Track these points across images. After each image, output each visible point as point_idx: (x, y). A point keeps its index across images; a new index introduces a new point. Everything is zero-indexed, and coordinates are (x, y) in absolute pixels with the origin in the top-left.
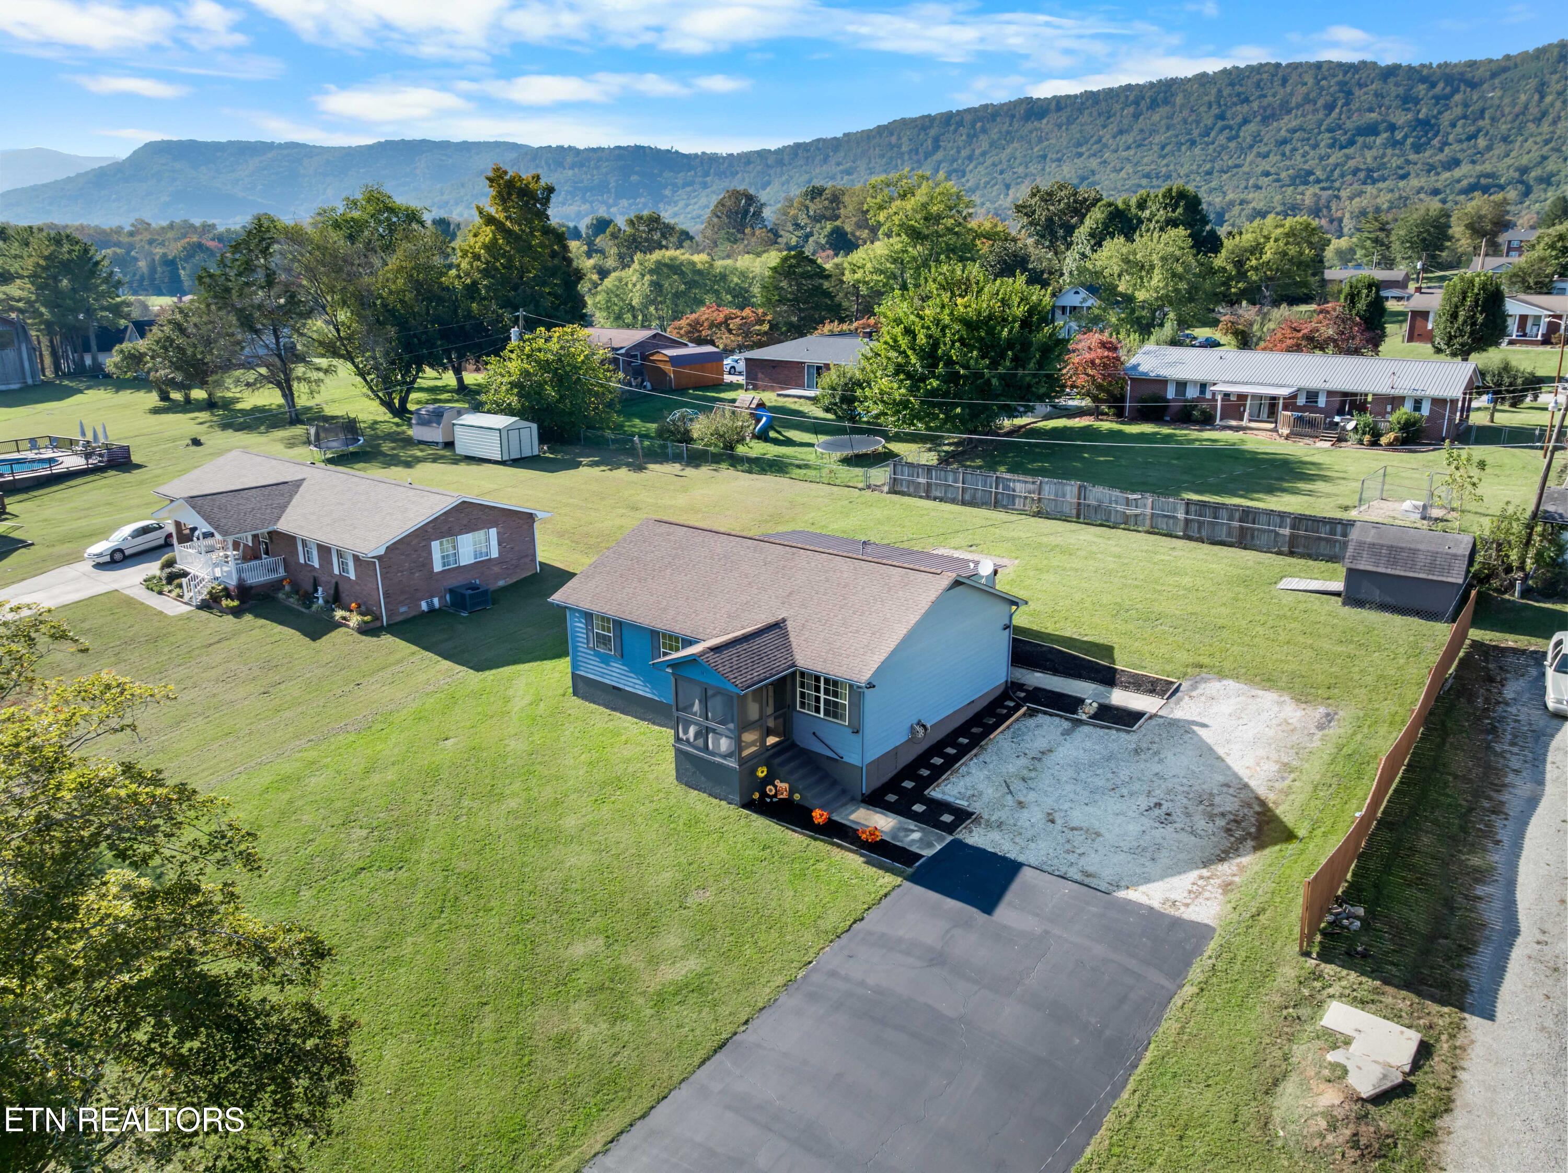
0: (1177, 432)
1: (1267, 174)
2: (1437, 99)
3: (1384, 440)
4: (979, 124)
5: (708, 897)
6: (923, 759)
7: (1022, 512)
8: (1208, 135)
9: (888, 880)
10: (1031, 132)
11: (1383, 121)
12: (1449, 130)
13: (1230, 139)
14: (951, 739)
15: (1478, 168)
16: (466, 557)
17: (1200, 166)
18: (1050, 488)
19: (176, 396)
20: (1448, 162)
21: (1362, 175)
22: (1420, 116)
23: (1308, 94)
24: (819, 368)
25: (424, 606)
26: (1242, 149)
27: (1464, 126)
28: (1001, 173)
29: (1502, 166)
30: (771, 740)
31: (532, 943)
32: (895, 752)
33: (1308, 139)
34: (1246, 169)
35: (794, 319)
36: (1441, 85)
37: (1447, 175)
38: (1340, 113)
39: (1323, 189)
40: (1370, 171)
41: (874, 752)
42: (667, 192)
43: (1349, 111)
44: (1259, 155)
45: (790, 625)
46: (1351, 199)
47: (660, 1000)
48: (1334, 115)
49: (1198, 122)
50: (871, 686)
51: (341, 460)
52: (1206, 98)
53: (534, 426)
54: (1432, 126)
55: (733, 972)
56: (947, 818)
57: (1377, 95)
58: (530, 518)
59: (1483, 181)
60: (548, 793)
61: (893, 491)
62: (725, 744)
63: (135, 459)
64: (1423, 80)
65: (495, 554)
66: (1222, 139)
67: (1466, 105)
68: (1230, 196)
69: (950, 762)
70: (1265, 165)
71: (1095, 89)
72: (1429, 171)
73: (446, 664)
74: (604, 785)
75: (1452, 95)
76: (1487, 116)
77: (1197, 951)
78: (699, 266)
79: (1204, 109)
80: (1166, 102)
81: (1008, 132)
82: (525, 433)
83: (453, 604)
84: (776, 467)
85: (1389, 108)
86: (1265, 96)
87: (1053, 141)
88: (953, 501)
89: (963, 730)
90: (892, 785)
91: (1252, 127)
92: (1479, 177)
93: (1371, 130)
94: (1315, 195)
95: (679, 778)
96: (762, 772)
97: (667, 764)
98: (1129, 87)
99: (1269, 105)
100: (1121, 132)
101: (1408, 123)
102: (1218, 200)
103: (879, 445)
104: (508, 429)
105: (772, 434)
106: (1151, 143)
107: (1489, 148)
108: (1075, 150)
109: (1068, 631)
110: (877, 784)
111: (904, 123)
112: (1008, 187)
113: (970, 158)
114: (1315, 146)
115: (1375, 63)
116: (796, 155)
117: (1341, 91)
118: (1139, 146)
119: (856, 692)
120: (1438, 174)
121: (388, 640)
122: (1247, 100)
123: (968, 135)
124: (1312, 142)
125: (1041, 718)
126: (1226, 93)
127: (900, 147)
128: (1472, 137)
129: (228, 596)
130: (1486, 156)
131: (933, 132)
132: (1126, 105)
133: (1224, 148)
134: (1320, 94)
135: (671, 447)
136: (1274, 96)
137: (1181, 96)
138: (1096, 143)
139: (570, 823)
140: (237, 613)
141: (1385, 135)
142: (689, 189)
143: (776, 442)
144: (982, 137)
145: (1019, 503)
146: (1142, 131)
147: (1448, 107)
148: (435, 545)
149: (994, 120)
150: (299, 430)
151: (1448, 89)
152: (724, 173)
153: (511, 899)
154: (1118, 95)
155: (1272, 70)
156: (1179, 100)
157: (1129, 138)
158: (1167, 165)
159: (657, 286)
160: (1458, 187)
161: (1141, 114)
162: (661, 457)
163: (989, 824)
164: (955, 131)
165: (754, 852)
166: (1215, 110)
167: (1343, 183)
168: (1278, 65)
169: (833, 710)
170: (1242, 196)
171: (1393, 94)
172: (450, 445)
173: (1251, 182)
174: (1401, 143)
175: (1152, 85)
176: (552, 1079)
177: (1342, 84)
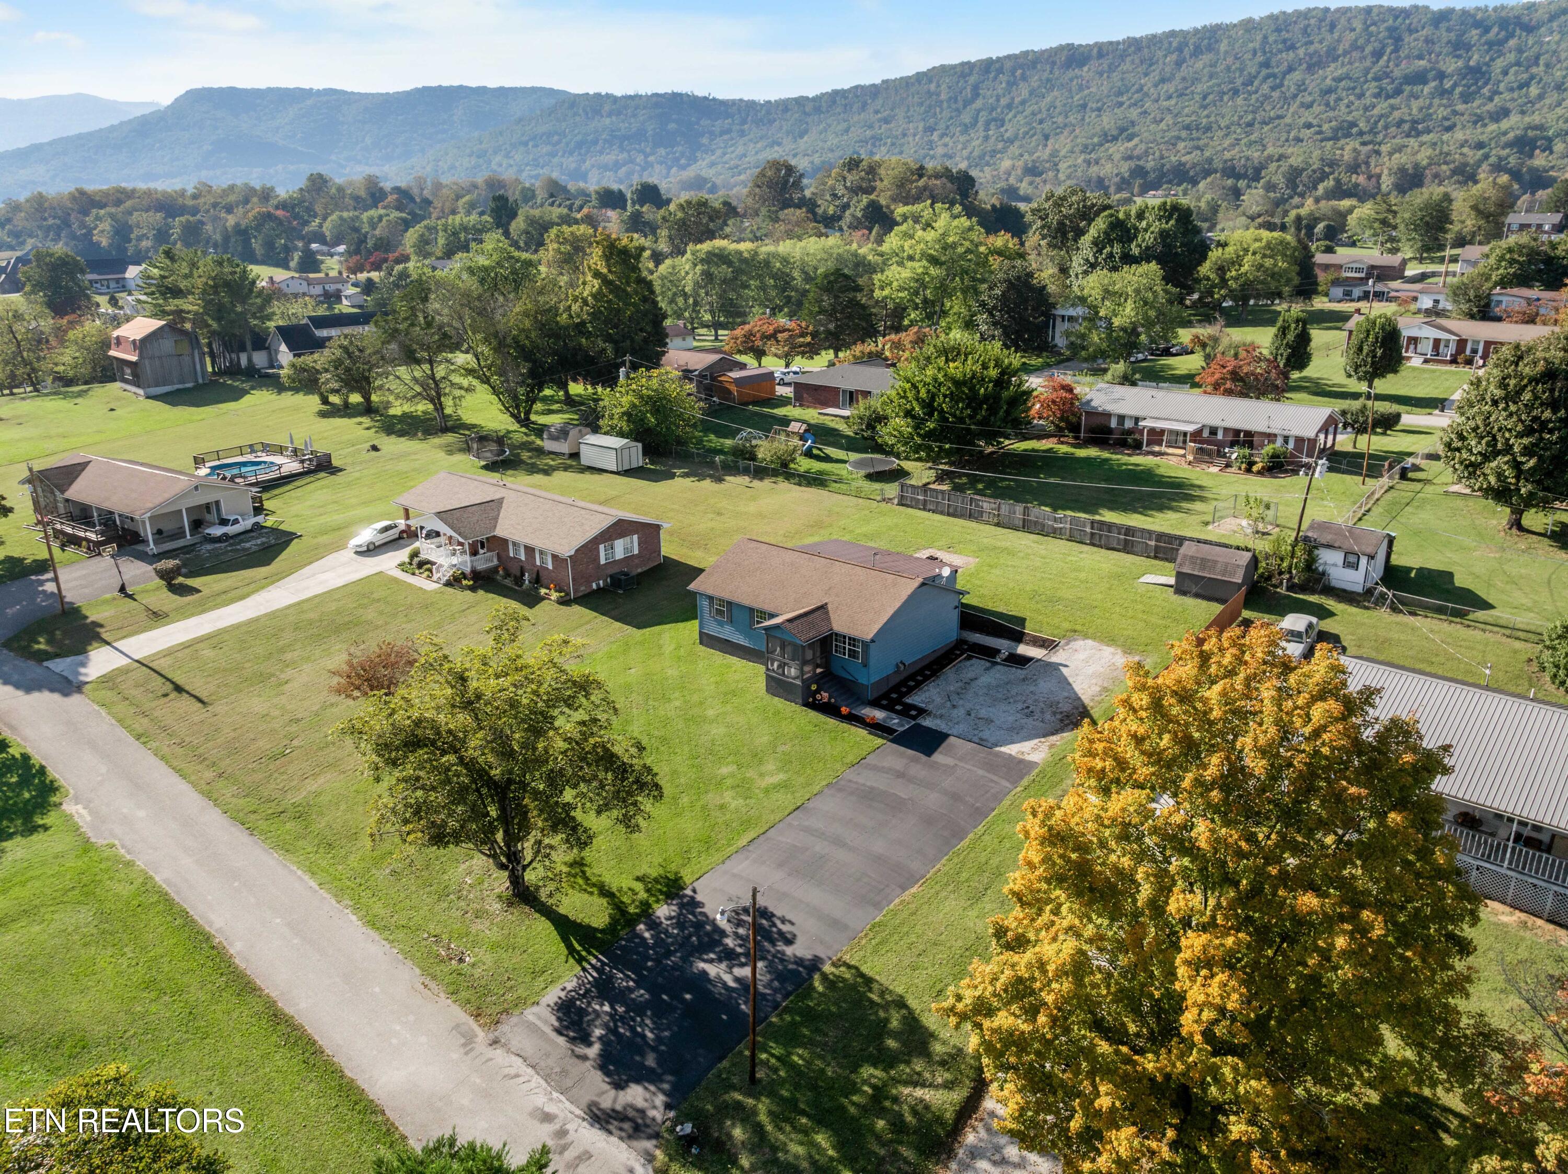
0: (1114, 457)
1: (1309, 126)
2: (1490, 44)
3: (1255, 468)
4: (1019, 72)
5: (787, 748)
6: (903, 683)
7: (988, 523)
8: (1252, 84)
9: (880, 741)
10: (1071, 80)
11: (1432, 69)
12: (1500, 77)
13: (1273, 89)
14: (920, 671)
15: (1527, 119)
16: (619, 554)
17: (1241, 117)
18: (1006, 506)
19: (335, 399)
20: (1497, 113)
21: (1406, 127)
22: (1472, 63)
23: (1356, 40)
24: (851, 393)
25: (594, 586)
26: (1286, 99)
27: (1516, 73)
28: (1041, 122)
29: (1551, 117)
30: (819, 670)
31: (700, 768)
32: (887, 678)
33: (1354, 88)
34: (1288, 120)
35: (832, 326)
36: (1495, 29)
37: (1493, 127)
38: (1389, 60)
39: (1364, 144)
40: (1415, 122)
41: (874, 679)
42: (705, 140)
43: (1398, 58)
44: (1302, 105)
45: (830, 607)
46: (1391, 154)
47: (767, 791)
48: (1382, 62)
49: (1241, 70)
50: (873, 641)
51: (492, 467)
52: (1251, 45)
53: (640, 445)
54: (1483, 74)
55: (802, 780)
56: (913, 713)
57: (1427, 41)
58: (658, 527)
59: (1530, 133)
60: (696, 698)
61: (901, 504)
62: (793, 672)
63: (335, 462)
64: (1477, 24)
65: (636, 552)
66: (1265, 88)
67: (1520, 51)
68: (1270, 150)
69: (918, 684)
70: (1308, 116)
71: (1138, 35)
72: (1475, 123)
73: (618, 625)
74: (726, 694)
75: (1506, 40)
76: (1541, 62)
77: (1028, 773)
78: (746, 255)
79: (1248, 56)
80: (1210, 49)
81: (1048, 80)
82: (634, 450)
83: (612, 584)
84: (816, 481)
85: (1438, 55)
86: (1312, 43)
87: (1093, 90)
88: (942, 513)
89: (928, 667)
90: (886, 696)
91: (1297, 76)
92: (1526, 129)
93: (1420, 78)
94: (1355, 150)
95: (768, 691)
96: (814, 687)
97: (761, 683)
98: (1173, 33)
99: (1316, 52)
100: (1163, 80)
101: (1459, 71)
102: (1256, 155)
103: (895, 463)
104: (622, 448)
105: (815, 451)
106: (1193, 93)
107: (1541, 97)
108: (1115, 99)
109: (1001, 609)
110: (876, 695)
111: (943, 70)
112: (1047, 137)
113: (1009, 106)
114: (1360, 96)
115: (1427, 8)
116: (834, 102)
117: (1390, 37)
118: (1181, 95)
119: (866, 645)
120: (1485, 125)
121: (577, 609)
122: (1292, 47)
123: (1008, 83)
124: (1358, 91)
125: (974, 661)
126: (1271, 39)
127: (938, 94)
128: (1526, 84)
129: (465, 577)
130: (1537, 106)
131: (972, 79)
132: (1169, 52)
133: (1267, 97)
134: (1368, 41)
135: (742, 463)
136: (1321, 42)
137: (1225, 42)
138: (1137, 92)
139: (710, 713)
140: (473, 589)
141: (1433, 84)
142: (726, 137)
143: (818, 458)
144: (1022, 84)
145: (985, 517)
146: (1184, 79)
147: (1501, 54)
148: (602, 547)
149: (1034, 68)
150: (450, 438)
151: (1503, 33)
152: (761, 120)
153: (686, 749)
154: (1161, 42)
155: (1320, 15)
156: (1223, 47)
157: (1170, 87)
158: (1208, 116)
159: (708, 276)
160: (1504, 139)
161: (1184, 61)
162: (732, 469)
163: (935, 716)
164: (995, 78)
165: (811, 728)
166: (1260, 58)
167: (1385, 136)
168: (1327, 10)
169: (853, 654)
170: (1281, 151)
171: (1445, 40)
172: (575, 455)
173: (1292, 135)
174: (1450, 92)
175: (1196, 31)
176: (720, 821)
177: (1391, 30)
